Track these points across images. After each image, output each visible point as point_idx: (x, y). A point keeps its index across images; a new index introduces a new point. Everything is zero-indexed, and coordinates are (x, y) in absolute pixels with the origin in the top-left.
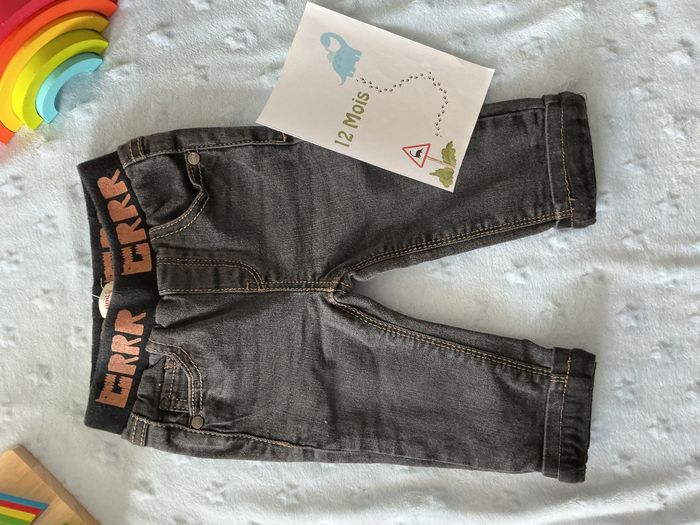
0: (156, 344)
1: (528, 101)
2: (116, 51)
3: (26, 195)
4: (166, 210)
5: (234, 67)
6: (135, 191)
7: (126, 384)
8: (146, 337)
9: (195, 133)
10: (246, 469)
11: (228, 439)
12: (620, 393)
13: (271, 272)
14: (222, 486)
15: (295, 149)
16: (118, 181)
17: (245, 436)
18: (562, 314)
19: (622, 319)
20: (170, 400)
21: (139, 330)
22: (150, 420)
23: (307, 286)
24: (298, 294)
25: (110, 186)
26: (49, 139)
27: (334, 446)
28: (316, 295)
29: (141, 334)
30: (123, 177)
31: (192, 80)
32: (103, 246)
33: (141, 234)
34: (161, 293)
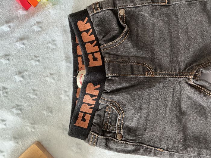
0: (104, 100)
3: (43, 31)
4: (109, 37)
6: (95, 27)
7: (88, 117)
8: (99, 96)
11: (133, 146)
13: (157, 68)
15: (171, 7)
16: (87, 23)
17: (141, 145)
20: (107, 126)
21: (97, 93)
22: (99, 135)
23: (176, 75)
24: (171, 79)
25: (83, 25)
26: (54, 5)
27: (185, 152)
28: (181, 79)
29: (97, 95)
30: (89, 21)
32: (78, 54)
33: (96, 48)
34: (107, 76)
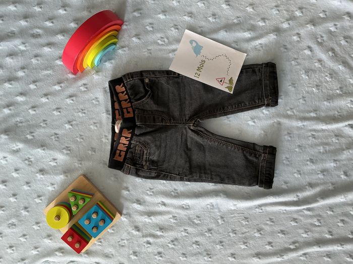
0: (135, 140)
1: (257, 65)
2: (121, 43)
3: (88, 90)
4: (138, 97)
5: (160, 50)
6: (128, 90)
7: (123, 154)
8: (131, 138)
9: (148, 72)
10: (161, 184)
11: (156, 173)
12: (284, 161)
13: (172, 119)
14: (152, 189)
15: (180, 78)
17: (161, 172)
18: (266, 135)
19: (286, 137)
20: (137, 160)
21: (129, 136)
22: (131, 165)
23: (183, 123)
24: (180, 126)
25: (120, 88)
26: (97, 72)
27: (190, 176)
28: (186, 126)
30: (124, 86)
31: (146, 54)
33: (129, 105)
34: (137, 124)
